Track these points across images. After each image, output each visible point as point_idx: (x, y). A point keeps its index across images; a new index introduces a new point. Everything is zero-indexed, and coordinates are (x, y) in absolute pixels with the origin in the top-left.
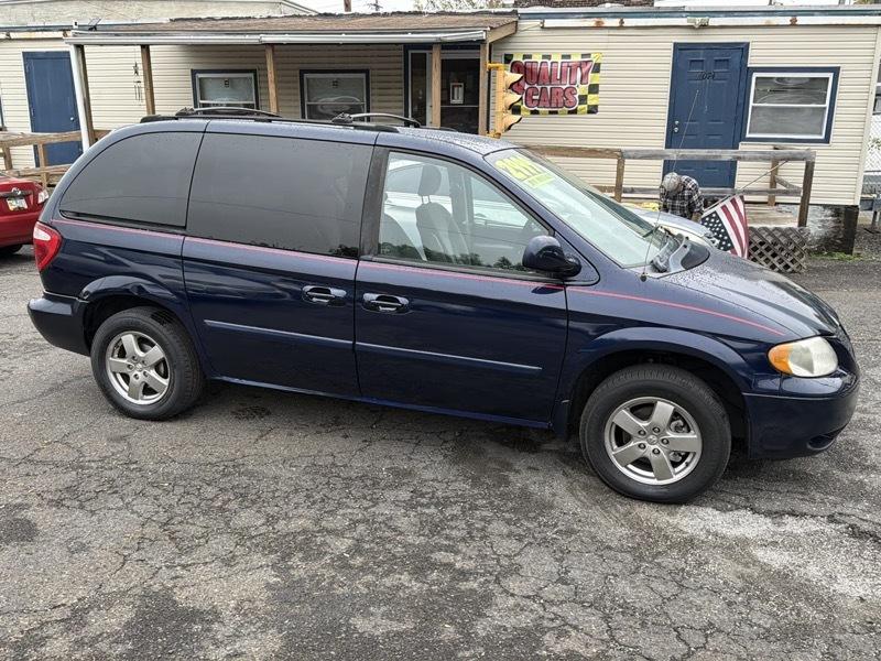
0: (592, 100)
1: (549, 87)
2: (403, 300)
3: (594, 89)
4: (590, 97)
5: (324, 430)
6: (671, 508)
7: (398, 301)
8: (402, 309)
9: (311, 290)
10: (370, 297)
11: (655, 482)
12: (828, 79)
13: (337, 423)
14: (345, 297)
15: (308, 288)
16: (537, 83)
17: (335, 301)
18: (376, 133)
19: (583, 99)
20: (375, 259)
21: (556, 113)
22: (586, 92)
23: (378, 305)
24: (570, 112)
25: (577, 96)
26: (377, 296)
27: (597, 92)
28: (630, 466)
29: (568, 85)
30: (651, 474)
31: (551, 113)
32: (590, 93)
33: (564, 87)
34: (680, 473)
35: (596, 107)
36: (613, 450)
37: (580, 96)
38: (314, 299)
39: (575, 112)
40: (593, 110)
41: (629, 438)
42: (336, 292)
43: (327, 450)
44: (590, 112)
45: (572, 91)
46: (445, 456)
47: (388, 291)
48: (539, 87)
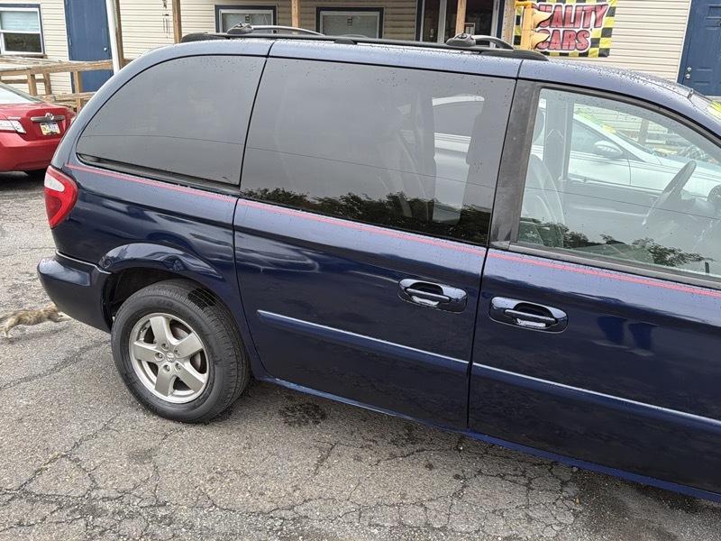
0: (604, 43)
1: (562, 30)
2: (558, 313)
3: (607, 33)
4: (603, 40)
7: (550, 314)
8: (554, 325)
9: (413, 286)
10: (504, 303)
14: (465, 300)
15: (408, 282)
16: (550, 26)
17: (449, 304)
18: (518, 61)
19: (595, 42)
20: (512, 247)
21: (567, 55)
22: (599, 36)
23: (515, 316)
24: (581, 55)
25: (589, 39)
26: (516, 302)
27: (610, 36)
29: (581, 29)
31: (561, 54)
32: (602, 36)
33: (577, 30)
35: (607, 50)
37: (592, 39)
38: (416, 299)
39: (586, 55)
40: (604, 53)
42: (452, 292)
44: (600, 55)
45: (584, 33)
47: (534, 298)
48: (551, 30)
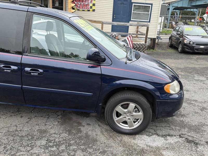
0: (94, 8)
1: (82, 4)
2: (41, 71)
3: (94, 5)
4: (93, 7)
5: (13, 114)
6: (133, 136)
7: (39, 71)
8: (40, 74)
9: (3, 67)
10: (28, 69)
11: (128, 128)
12: (150, 6)
13: (18, 111)
14: (17, 69)
16: (79, 2)
17: (13, 71)
18: (28, 7)
19: (91, 7)
20: (29, 55)
21: (84, 10)
22: (92, 6)
23: (31, 72)
24: (88, 11)
25: (89, 6)
26: (30, 69)
27: (95, 6)
28: (121, 124)
29: (87, 3)
30: (127, 125)
31: (83, 10)
32: (93, 6)
33: (86, 4)
34: (136, 125)
35: (95, 10)
36: (116, 119)
37: (90, 6)
38: (5, 70)
39: (89, 11)
40: (94, 10)
41: (121, 115)
43: (14, 124)
44: (93, 11)
45: (88, 5)
46: (58, 122)
47: (35, 67)
48: (79, 3)
